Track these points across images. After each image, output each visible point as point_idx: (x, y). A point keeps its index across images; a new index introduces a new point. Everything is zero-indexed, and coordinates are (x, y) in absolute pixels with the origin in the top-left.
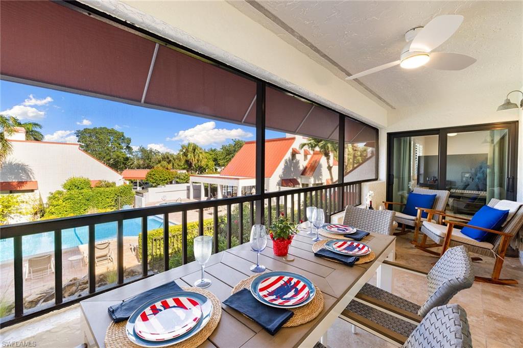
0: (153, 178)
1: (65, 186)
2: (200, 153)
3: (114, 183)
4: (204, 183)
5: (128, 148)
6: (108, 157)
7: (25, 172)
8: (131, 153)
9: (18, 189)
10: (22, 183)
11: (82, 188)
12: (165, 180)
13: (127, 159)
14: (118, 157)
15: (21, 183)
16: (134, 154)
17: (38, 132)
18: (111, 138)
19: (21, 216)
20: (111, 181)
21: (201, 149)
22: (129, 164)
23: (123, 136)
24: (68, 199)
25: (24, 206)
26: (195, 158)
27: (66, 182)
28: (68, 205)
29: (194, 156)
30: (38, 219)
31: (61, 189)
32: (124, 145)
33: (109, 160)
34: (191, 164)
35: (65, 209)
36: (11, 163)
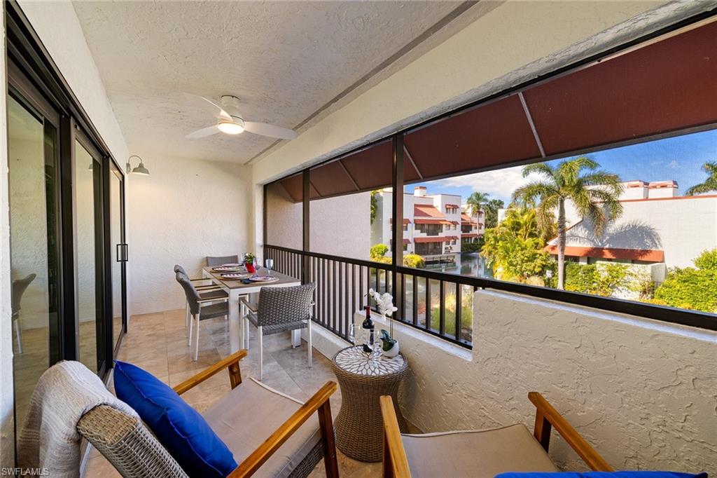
1: (698, 262)
7: (651, 237)
9: (640, 259)
10: (647, 251)
15: (645, 252)
19: (630, 291)
24: (684, 282)
25: (633, 280)
27: (700, 256)
28: (685, 289)
30: (647, 300)
31: (693, 266)
35: (679, 295)
36: (634, 227)
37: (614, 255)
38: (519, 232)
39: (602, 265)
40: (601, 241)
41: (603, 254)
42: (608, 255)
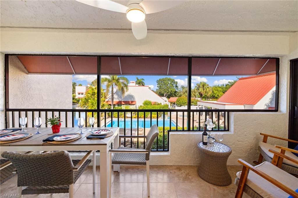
0: (179, 102)
2: (207, 87)
3: (161, 104)
4: (205, 106)
5: (176, 86)
6: (167, 91)
7: (133, 98)
8: (177, 89)
9: (131, 104)
11: (148, 105)
12: (185, 103)
13: (176, 92)
14: (172, 91)
15: (132, 102)
16: (179, 89)
17: (143, 82)
18: (169, 82)
20: (159, 103)
21: (208, 85)
22: (177, 94)
23: (174, 81)
26: (203, 91)
29: (203, 89)
31: (142, 105)
32: (174, 85)
33: (168, 93)
34: (202, 94)
36: (129, 95)
37: (124, 103)
38: (95, 96)
39: (123, 106)
40: (121, 99)
41: (122, 103)
42: (123, 103)
